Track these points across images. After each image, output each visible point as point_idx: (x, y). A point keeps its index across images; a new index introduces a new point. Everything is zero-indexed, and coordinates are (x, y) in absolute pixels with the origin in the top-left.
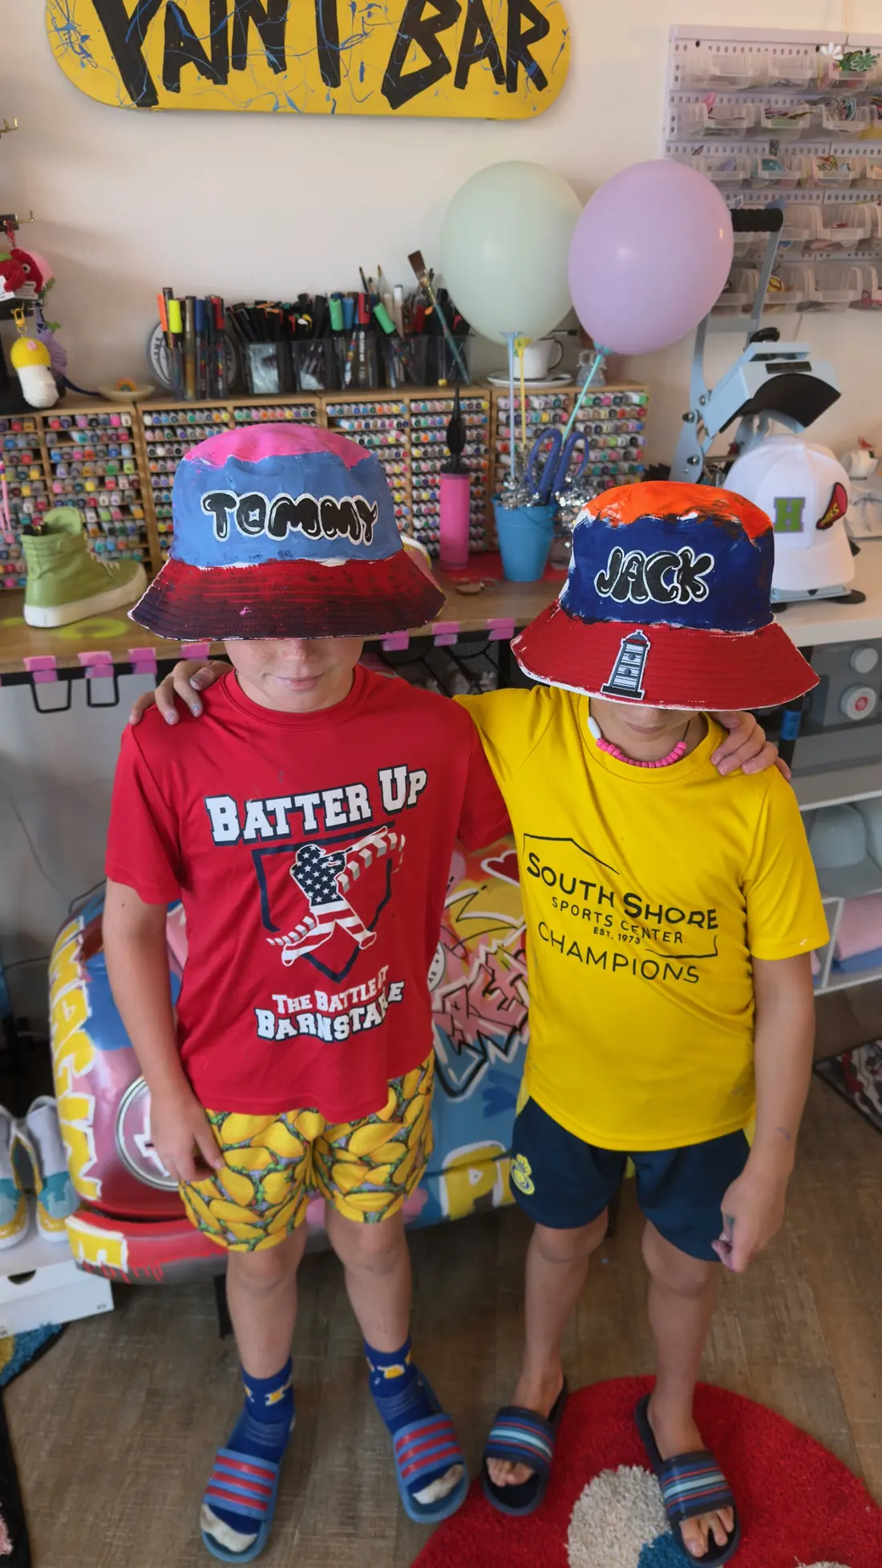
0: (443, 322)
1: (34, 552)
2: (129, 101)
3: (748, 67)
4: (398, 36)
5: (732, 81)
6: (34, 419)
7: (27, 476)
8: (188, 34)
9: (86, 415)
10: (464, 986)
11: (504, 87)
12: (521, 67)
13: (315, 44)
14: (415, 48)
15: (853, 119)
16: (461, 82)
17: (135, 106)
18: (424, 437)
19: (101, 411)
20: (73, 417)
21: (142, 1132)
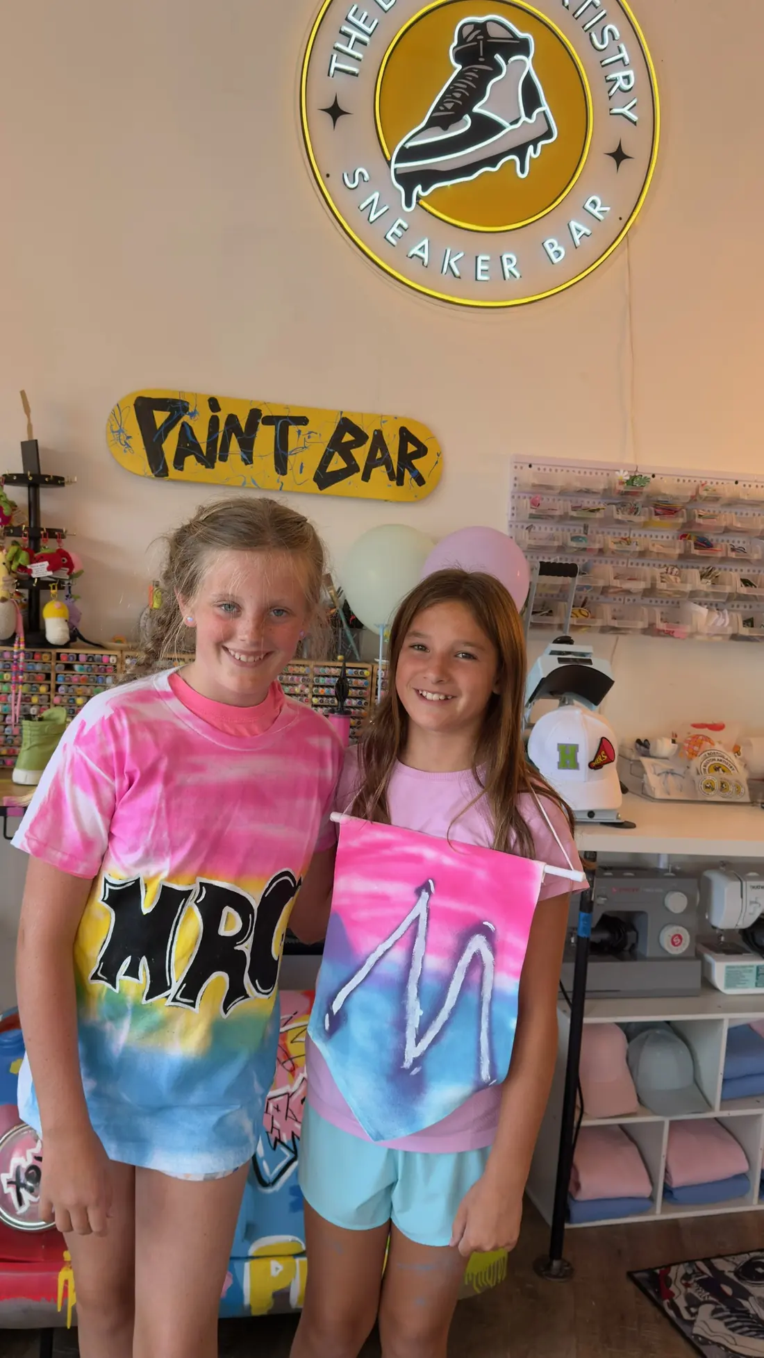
0: (343, 620)
1: (29, 732)
2: (150, 473)
3: (559, 480)
4: (326, 450)
5: (549, 488)
6: (50, 653)
7: (38, 690)
8: (193, 440)
9: (87, 654)
10: (287, 1093)
11: (395, 482)
12: (407, 472)
13: (273, 450)
14: (337, 457)
15: (639, 515)
16: (366, 477)
17: (153, 476)
18: (321, 691)
19: (98, 652)
20: (78, 655)
21: (7, 1171)
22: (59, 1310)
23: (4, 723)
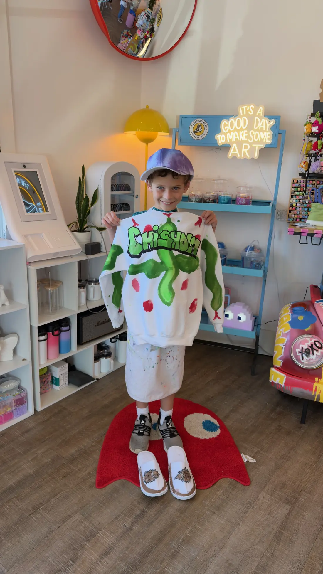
21: (299, 349)
22: (313, 395)
23: (299, 203)
